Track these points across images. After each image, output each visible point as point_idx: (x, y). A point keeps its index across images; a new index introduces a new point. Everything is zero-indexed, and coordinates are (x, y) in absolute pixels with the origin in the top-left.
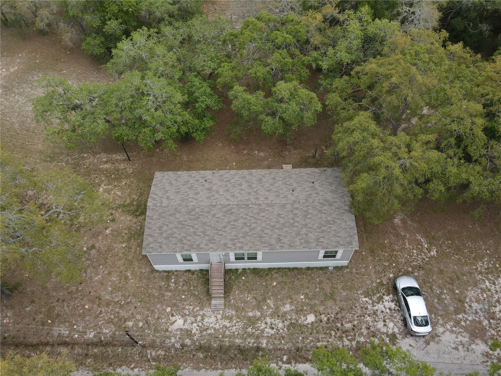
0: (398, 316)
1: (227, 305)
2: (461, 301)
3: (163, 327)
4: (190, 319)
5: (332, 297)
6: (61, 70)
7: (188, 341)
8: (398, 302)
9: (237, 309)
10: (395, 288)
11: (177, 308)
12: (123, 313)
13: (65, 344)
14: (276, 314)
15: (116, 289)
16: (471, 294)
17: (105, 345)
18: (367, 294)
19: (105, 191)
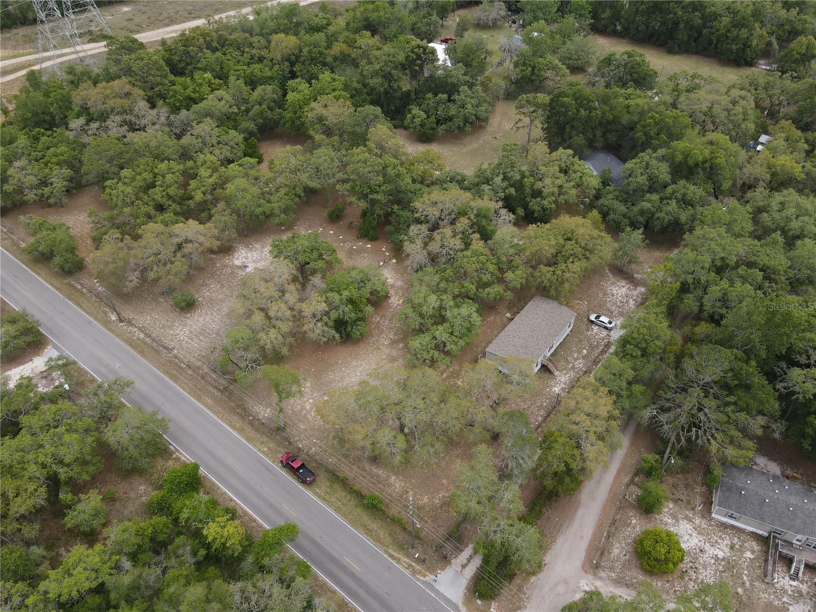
0: (602, 329)
1: (560, 371)
2: (609, 310)
3: (554, 395)
4: (558, 385)
5: (581, 341)
6: (337, 363)
7: (567, 390)
8: (597, 325)
9: (564, 369)
10: (592, 322)
11: (551, 386)
12: (538, 404)
13: (538, 428)
14: (576, 360)
15: (525, 401)
16: (609, 305)
17: (549, 415)
18: (588, 331)
19: (462, 382)
